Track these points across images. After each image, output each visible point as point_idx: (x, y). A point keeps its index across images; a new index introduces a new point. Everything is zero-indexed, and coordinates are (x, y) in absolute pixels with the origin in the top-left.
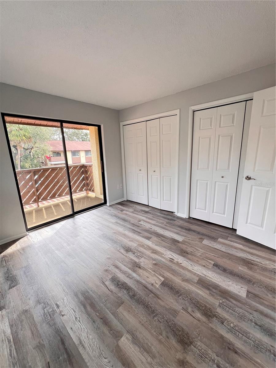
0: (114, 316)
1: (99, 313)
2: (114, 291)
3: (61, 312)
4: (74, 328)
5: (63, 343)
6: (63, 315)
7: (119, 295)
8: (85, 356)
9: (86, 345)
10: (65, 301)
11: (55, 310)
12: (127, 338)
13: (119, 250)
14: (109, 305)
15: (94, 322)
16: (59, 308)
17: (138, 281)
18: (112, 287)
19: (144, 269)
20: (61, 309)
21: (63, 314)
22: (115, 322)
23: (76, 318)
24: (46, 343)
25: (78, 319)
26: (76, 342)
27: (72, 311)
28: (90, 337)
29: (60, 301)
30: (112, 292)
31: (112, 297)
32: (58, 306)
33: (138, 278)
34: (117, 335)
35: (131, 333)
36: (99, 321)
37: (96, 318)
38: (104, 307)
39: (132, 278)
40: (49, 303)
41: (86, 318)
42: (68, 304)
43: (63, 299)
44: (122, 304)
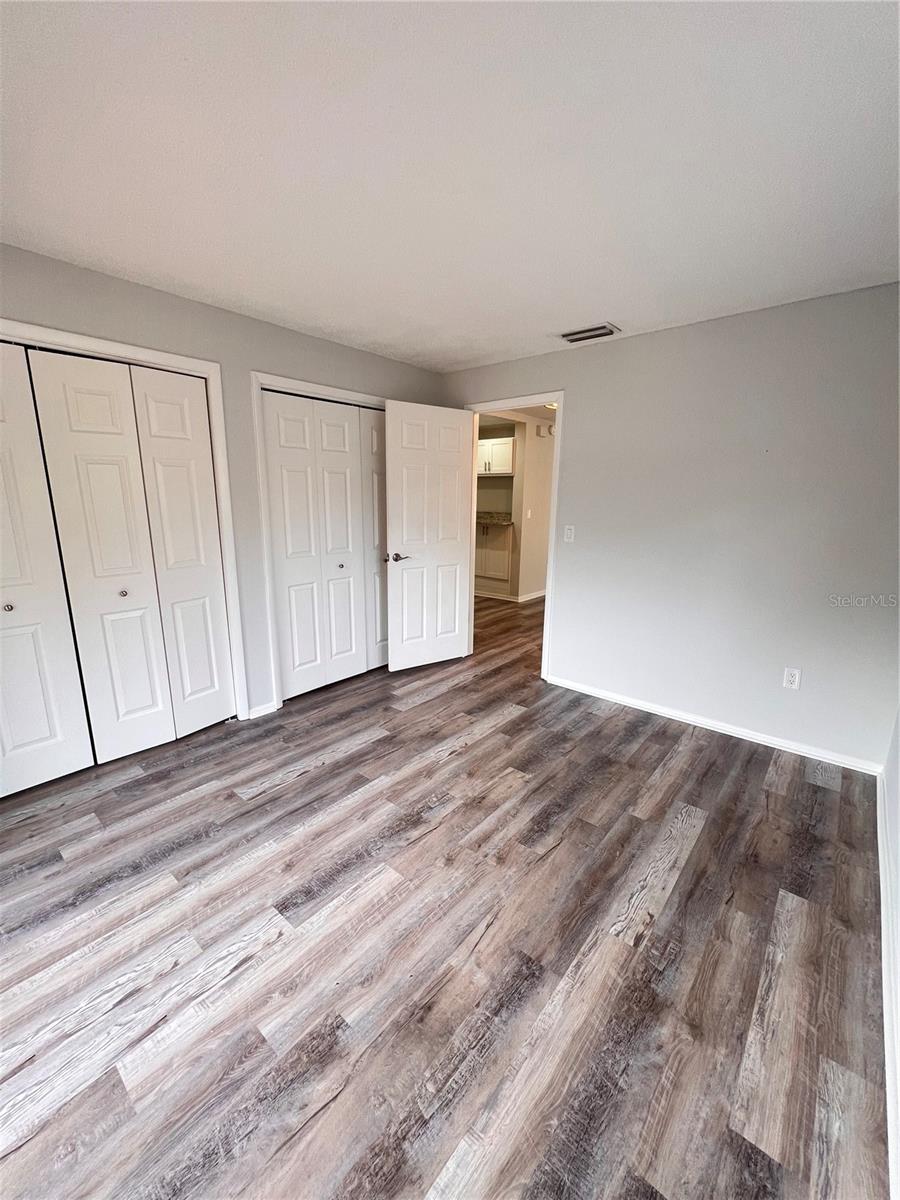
0: (609, 829)
1: (615, 852)
2: (560, 835)
3: (648, 924)
4: (660, 886)
5: (691, 894)
6: (652, 916)
7: (564, 826)
8: (685, 855)
9: (673, 858)
10: (619, 929)
11: (649, 940)
12: (633, 811)
13: (410, 841)
14: (593, 839)
15: (633, 857)
16: (642, 935)
17: (524, 800)
18: (550, 840)
19: (489, 790)
20: (643, 928)
21: (648, 920)
22: (618, 827)
23: (643, 888)
24: (708, 924)
25: (642, 883)
26: (676, 875)
27: (633, 900)
28: (658, 855)
29: (626, 940)
30: (562, 839)
31: (574, 837)
32: (638, 939)
33: (514, 801)
34: (636, 823)
35: (624, 807)
36: (628, 849)
37: (626, 854)
38: (601, 846)
39: (514, 813)
40: (642, 970)
41: (634, 870)
42: (622, 918)
43: (617, 935)
44: (581, 820)
